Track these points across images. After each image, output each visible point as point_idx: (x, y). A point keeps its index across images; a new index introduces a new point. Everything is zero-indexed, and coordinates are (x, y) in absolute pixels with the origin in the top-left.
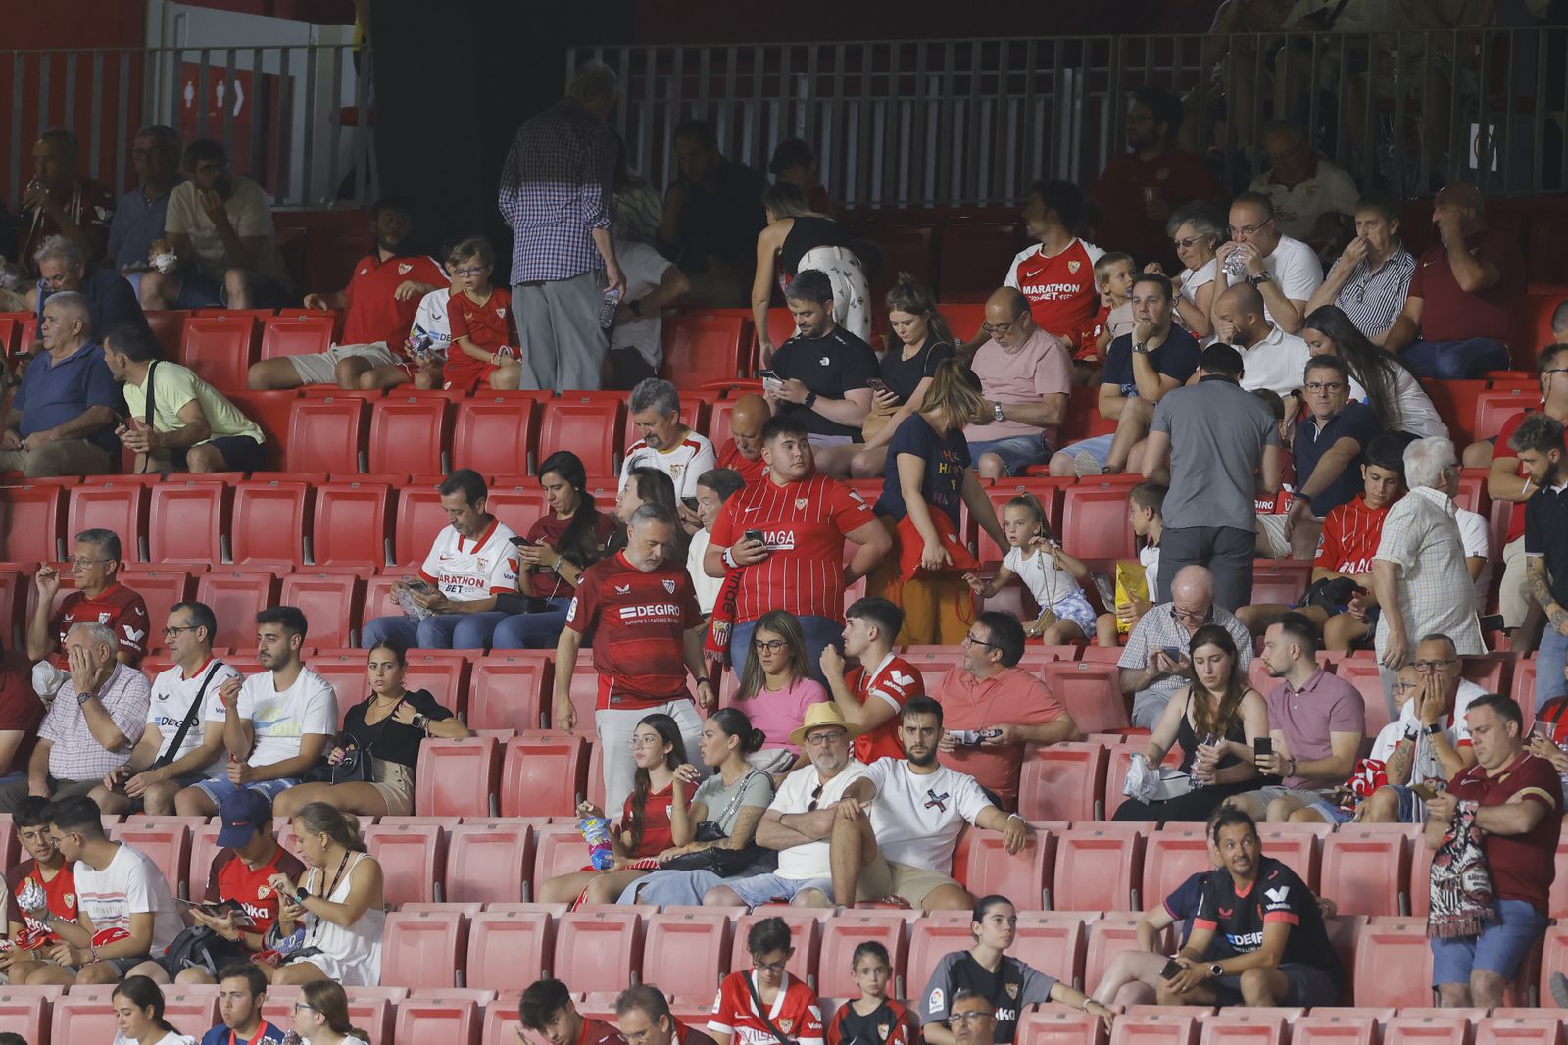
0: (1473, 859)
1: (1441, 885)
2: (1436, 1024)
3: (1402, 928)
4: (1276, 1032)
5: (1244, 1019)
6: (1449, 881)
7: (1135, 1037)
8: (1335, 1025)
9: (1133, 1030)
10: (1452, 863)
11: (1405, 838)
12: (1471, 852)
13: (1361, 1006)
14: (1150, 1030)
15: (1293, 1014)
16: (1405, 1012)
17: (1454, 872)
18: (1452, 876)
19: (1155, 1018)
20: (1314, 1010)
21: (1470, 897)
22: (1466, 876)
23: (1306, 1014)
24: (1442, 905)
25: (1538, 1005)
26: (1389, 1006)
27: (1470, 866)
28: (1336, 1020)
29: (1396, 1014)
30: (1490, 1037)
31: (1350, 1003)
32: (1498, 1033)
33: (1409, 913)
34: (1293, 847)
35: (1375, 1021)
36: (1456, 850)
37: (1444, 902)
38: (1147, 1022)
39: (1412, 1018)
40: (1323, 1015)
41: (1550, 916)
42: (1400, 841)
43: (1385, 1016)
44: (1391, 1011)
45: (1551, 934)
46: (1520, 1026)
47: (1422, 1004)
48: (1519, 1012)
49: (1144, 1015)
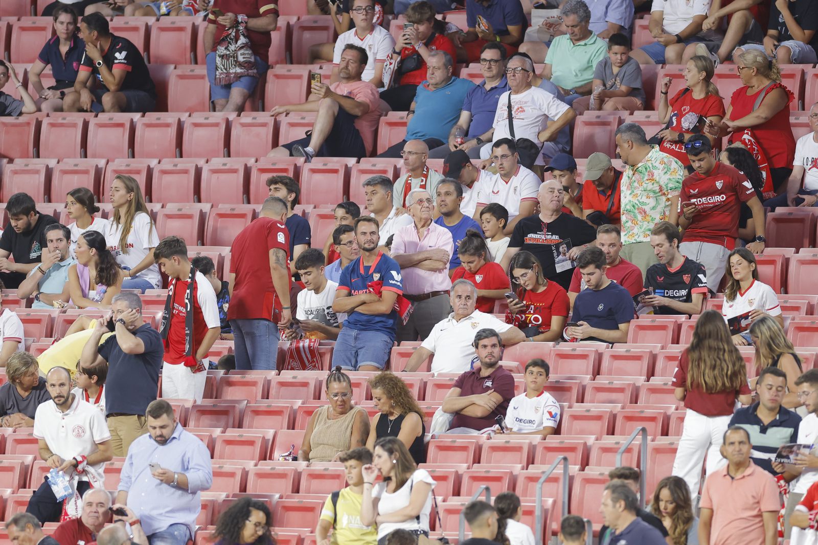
0: (243, 44)
1: (222, 57)
2: (210, 121)
3: (192, 71)
4: (128, 126)
5: (111, 119)
6: (227, 55)
7: (53, 129)
8: (158, 122)
9: (53, 125)
10: (228, 46)
11: (194, 24)
12: (242, 40)
13: (172, 111)
14: (62, 125)
15: (136, 116)
16: (195, 115)
17: (229, 51)
18: (228, 53)
19: (64, 119)
20: (147, 114)
21: (241, 65)
22: (239, 53)
23: (143, 116)
24: (223, 68)
25: (263, 110)
26: (186, 111)
27: (242, 48)
28: (159, 119)
29: (190, 116)
30: (239, 126)
31: (166, 110)
32: (243, 125)
33: (196, 63)
34: (135, 29)
35: (179, 120)
36: (230, 39)
37: (224, 66)
38: (60, 121)
39: (198, 117)
40: (152, 117)
41: (269, 64)
42: (191, 25)
43: (184, 117)
44: (188, 114)
45: (270, 73)
46: (254, 121)
47: (204, 111)
48: (255, 114)
49: (58, 117)
